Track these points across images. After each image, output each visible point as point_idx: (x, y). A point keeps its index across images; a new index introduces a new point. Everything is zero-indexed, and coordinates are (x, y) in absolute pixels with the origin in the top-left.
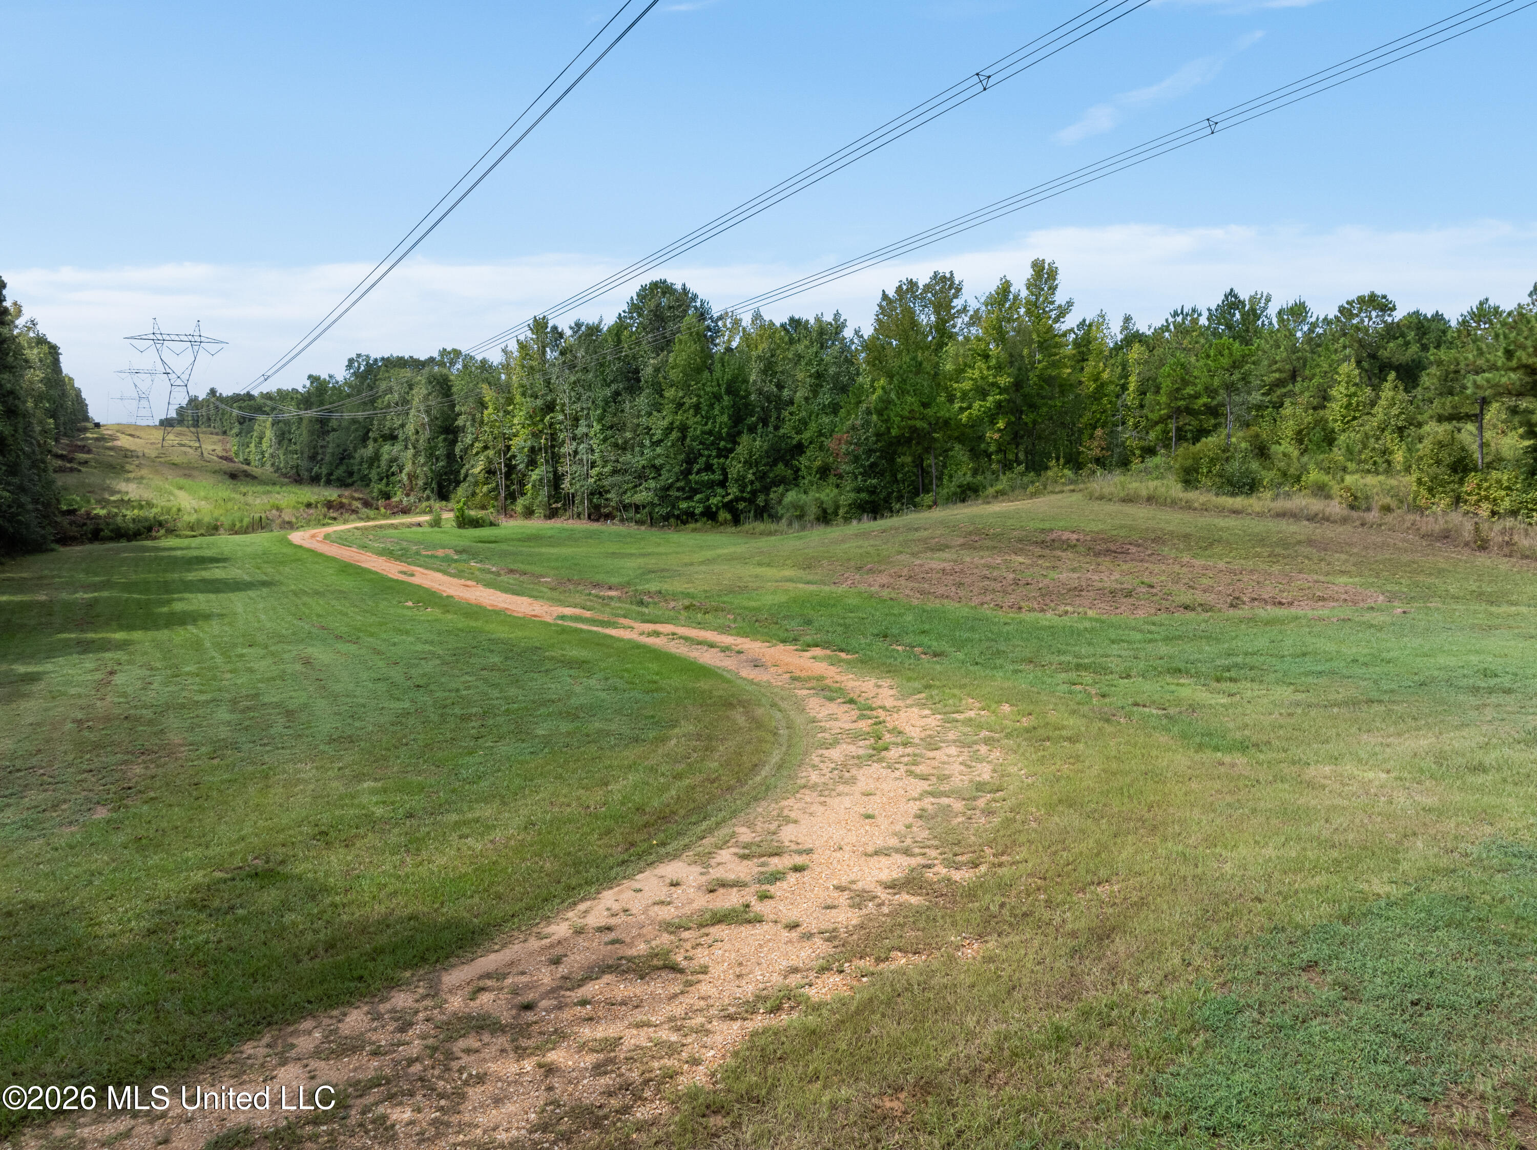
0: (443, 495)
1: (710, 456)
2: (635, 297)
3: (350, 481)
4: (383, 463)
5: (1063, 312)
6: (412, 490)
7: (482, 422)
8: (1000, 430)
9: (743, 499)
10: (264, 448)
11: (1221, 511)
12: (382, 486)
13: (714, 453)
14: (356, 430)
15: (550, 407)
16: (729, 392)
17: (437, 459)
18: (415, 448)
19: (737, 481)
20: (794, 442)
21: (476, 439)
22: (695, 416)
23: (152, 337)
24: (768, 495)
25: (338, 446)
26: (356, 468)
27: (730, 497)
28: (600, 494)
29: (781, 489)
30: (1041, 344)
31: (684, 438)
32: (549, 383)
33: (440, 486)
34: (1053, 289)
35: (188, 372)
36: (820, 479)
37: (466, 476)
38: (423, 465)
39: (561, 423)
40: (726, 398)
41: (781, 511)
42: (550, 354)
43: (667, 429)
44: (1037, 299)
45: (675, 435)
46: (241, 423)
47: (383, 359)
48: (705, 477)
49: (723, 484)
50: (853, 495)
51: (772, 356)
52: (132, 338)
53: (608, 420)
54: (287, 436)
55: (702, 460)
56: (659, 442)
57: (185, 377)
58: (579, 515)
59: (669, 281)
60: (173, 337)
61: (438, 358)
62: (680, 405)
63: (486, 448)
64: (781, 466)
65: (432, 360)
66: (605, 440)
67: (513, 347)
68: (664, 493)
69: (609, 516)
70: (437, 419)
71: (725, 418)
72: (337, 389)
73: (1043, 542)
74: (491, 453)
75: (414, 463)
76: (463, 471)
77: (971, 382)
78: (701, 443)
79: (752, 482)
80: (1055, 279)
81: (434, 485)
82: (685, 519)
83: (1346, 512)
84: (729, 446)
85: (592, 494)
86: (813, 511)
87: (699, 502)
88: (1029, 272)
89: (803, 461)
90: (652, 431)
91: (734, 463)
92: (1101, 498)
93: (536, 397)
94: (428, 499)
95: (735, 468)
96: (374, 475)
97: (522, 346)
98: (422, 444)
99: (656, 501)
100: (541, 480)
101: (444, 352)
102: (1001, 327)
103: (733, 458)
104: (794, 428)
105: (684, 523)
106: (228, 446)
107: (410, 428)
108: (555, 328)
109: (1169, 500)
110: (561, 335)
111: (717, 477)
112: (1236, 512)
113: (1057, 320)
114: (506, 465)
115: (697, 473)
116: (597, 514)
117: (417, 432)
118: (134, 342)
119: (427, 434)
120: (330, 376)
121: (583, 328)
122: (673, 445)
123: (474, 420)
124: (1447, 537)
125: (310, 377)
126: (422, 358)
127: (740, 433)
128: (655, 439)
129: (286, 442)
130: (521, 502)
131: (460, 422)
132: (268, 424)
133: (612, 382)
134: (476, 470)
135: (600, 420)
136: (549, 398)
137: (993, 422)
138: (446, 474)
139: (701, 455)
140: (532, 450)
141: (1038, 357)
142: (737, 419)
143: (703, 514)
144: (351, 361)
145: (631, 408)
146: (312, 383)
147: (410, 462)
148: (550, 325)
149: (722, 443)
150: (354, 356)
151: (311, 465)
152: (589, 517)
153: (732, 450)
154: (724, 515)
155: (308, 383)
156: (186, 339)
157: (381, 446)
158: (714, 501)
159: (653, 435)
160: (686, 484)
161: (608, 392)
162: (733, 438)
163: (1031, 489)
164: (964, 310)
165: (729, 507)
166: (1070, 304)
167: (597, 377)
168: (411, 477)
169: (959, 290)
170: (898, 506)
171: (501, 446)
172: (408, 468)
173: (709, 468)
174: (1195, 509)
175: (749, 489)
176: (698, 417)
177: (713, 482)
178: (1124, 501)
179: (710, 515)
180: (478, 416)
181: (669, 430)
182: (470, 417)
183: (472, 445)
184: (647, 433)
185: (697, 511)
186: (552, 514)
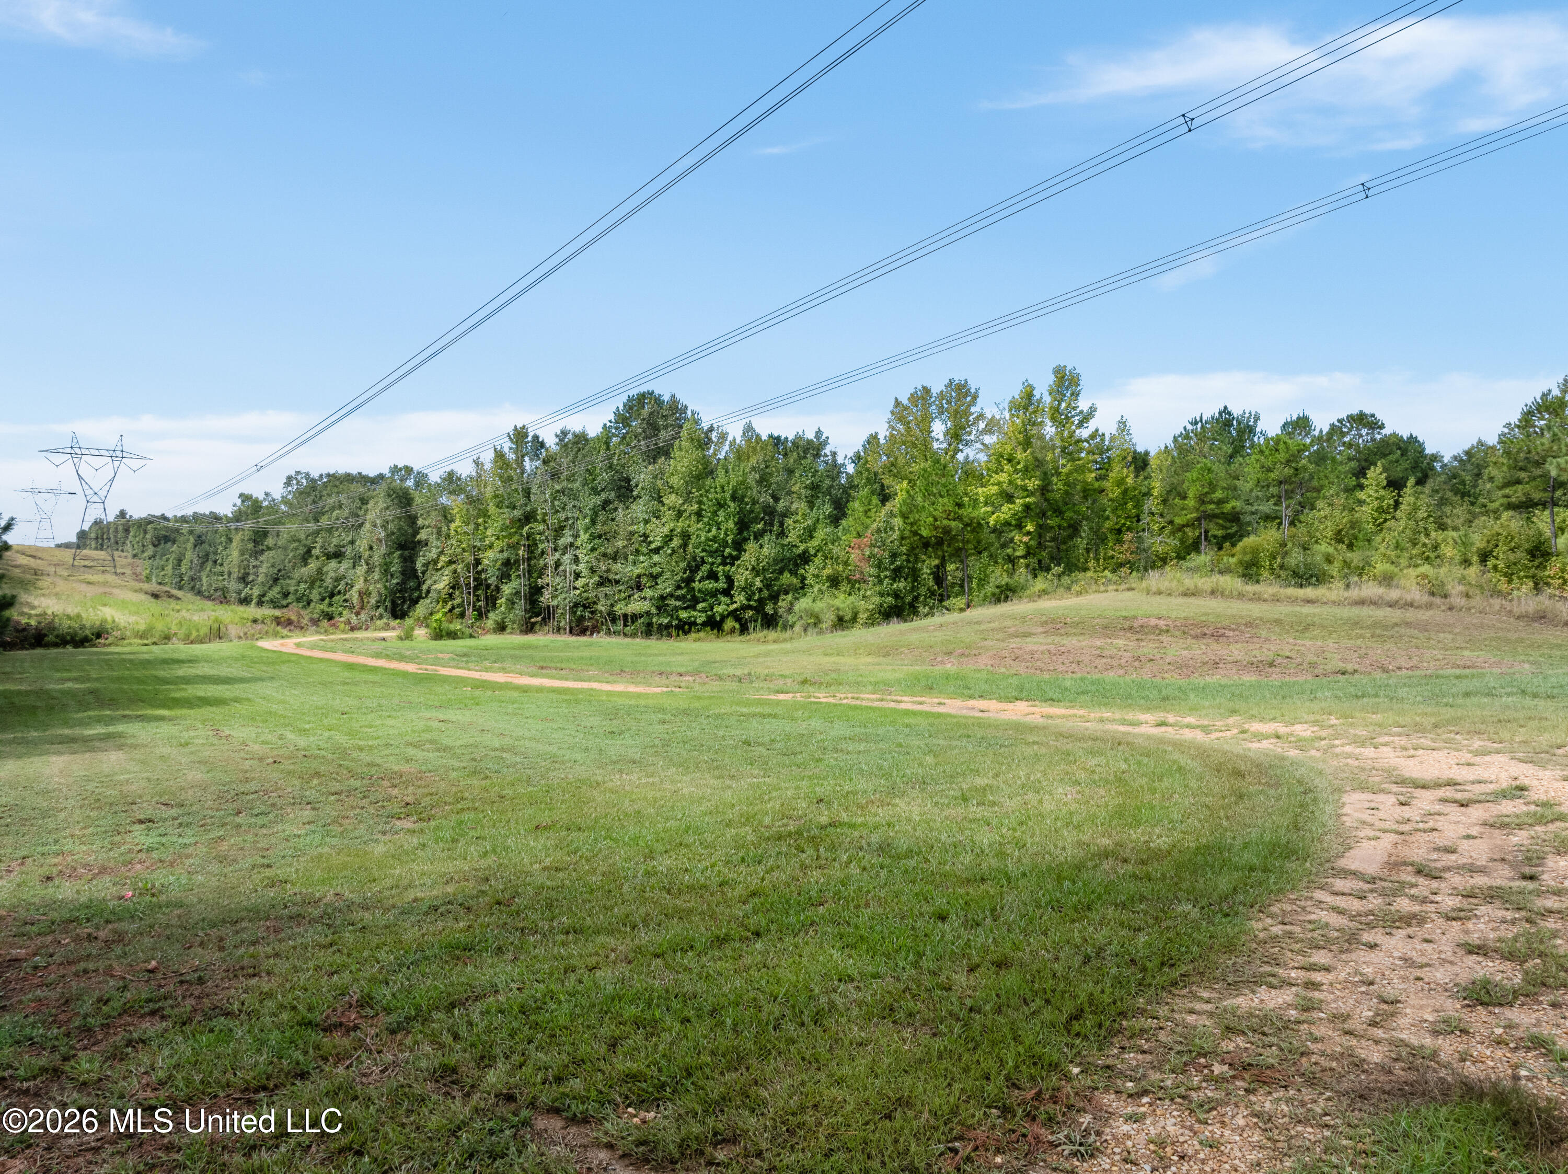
0: (398, 613)
1: (712, 564)
2: (621, 408)
3: (284, 603)
4: (328, 582)
5: (1086, 418)
6: (362, 608)
7: (448, 536)
8: (1029, 533)
9: (749, 607)
10: (183, 570)
11: (1294, 600)
12: (324, 606)
13: (719, 560)
14: (296, 549)
15: (529, 517)
16: (734, 498)
17: (392, 576)
18: (367, 564)
19: (743, 589)
20: (800, 551)
21: (442, 553)
22: (698, 521)
23: (69, 450)
24: (775, 604)
25: (273, 566)
26: (292, 589)
27: (735, 606)
28: (585, 607)
29: (789, 597)
30: (1064, 449)
31: (685, 545)
32: (529, 493)
33: (393, 603)
34: (1076, 395)
35: (107, 488)
36: (831, 587)
37: (428, 592)
38: (378, 581)
39: (541, 534)
40: (732, 504)
41: (791, 619)
42: (528, 464)
43: (667, 536)
44: (1059, 404)
45: (676, 542)
46: (155, 546)
47: (328, 475)
48: (710, 585)
49: (727, 592)
50: (877, 599)
51: (767, 467)
52: (48, 451)
53: (599, 528)
54: (211, 556)
55: (705, 568)
56: (657, 551)
57: (102, 494)
58: (559, 630)
59: (656, 392)
60: (93, 452)
61: (388, 475)
62: (680, 514)
63: (451, 562)
64: (786, 574)
65: (381, 476)
66: (593, 550)
67: (488, 457)
68: (661, 603)
69: (595, 629)
70: (393, 533)
71: (731, 524)
72: (273, 508)
73: (1131, 628)
74: (460, 567)
75: (366, 580)
76: (425, 587)
77: (996, 487)
78: (704, 550)
79: (760, 590)
80: (1077, 385)
81: (388, 604)
82: (685, 628)
83: (1426, 598)
84: (734, 553)
85: (576, 605)
86: (829, 618)
87: (703, 611)
88: (1051, 379)
89: (811, 569)
90: (651, 539)
91: (741, 571)
92: (1159, 593)
93: (514, 508)
94: (381, 617)
95: (741, 576)
96: (315, 595)
97: (499, 455)
98: (377, 559)
99: (654, 610)
100: (517, 593)
101: (395, 470)
102: (1026, 430)
103: (738, 566)
104: (799, 537)
105: (686, 633)
106: (139, 570)
107: (362, 545)
108: (536, 437)
109: (1235, 593)
110: (542, 445)
111: (722, 584)
112: (1309, 601)
113: (1081, 425)
114: (475, 580)
115: (700, 581)
116: (580, 628)
117: (371, 548)
118: (48, 455)
119: (383, 549)
120: (267, 494)
121: (570, 436)
122: (674, 552)
123: (439, 533)
124: (1544, 617)
125: (241, 495)
126: (371, 475)
127: (746, 540)
128: (653, 546)
129: (210, 563)
130: (493, 617)
131: (422, 536)
132: (190, 545)
133: (603, 490)
134: (440, 586)
135: (587, 529)
136: (528, 508)
137: (1020, 527)
138: (400, 591)
139: (703, 562)
140: (507, 563)
141: (1062, 462)
142: (743, 526)
143: (704, 624)
144: (289, 478)
145: (625, 516)
146: (243, 501)
147: (362, 579)
148: (531, 435)
149: (728, 551)
150: (293, 474)
151: (241, 586)
152: (571, 632)
153: (737, 558)
154: (730, 623)
155: (239, 502)
156: (106, 453)
157: (324, 565)
158: (719, 609)
159: (651, 542)
160: (688, 592)
161: (598, 500)
162: (739, 546)
163: (1075, 588)
164: (981, 416)
165: (734, 614)
166: (1093, 410)
167: (583, 486)
168: (361, 594)
169: (975, 397)
170: (926, 610)
171: (470, 559)
172: (360, 585)
173: (713, 576)
174: (1265, 600)
175: (756, 597)
176: (700, 525)
177: (717, 590)
178: (1186, 595)
179: (714, 625)
180: (445, 529)
181: (668, 538)
182: (435, 531)
183: (438, 558)
184: (644, 541)
185: (699, 621)
186: (529, 629)
